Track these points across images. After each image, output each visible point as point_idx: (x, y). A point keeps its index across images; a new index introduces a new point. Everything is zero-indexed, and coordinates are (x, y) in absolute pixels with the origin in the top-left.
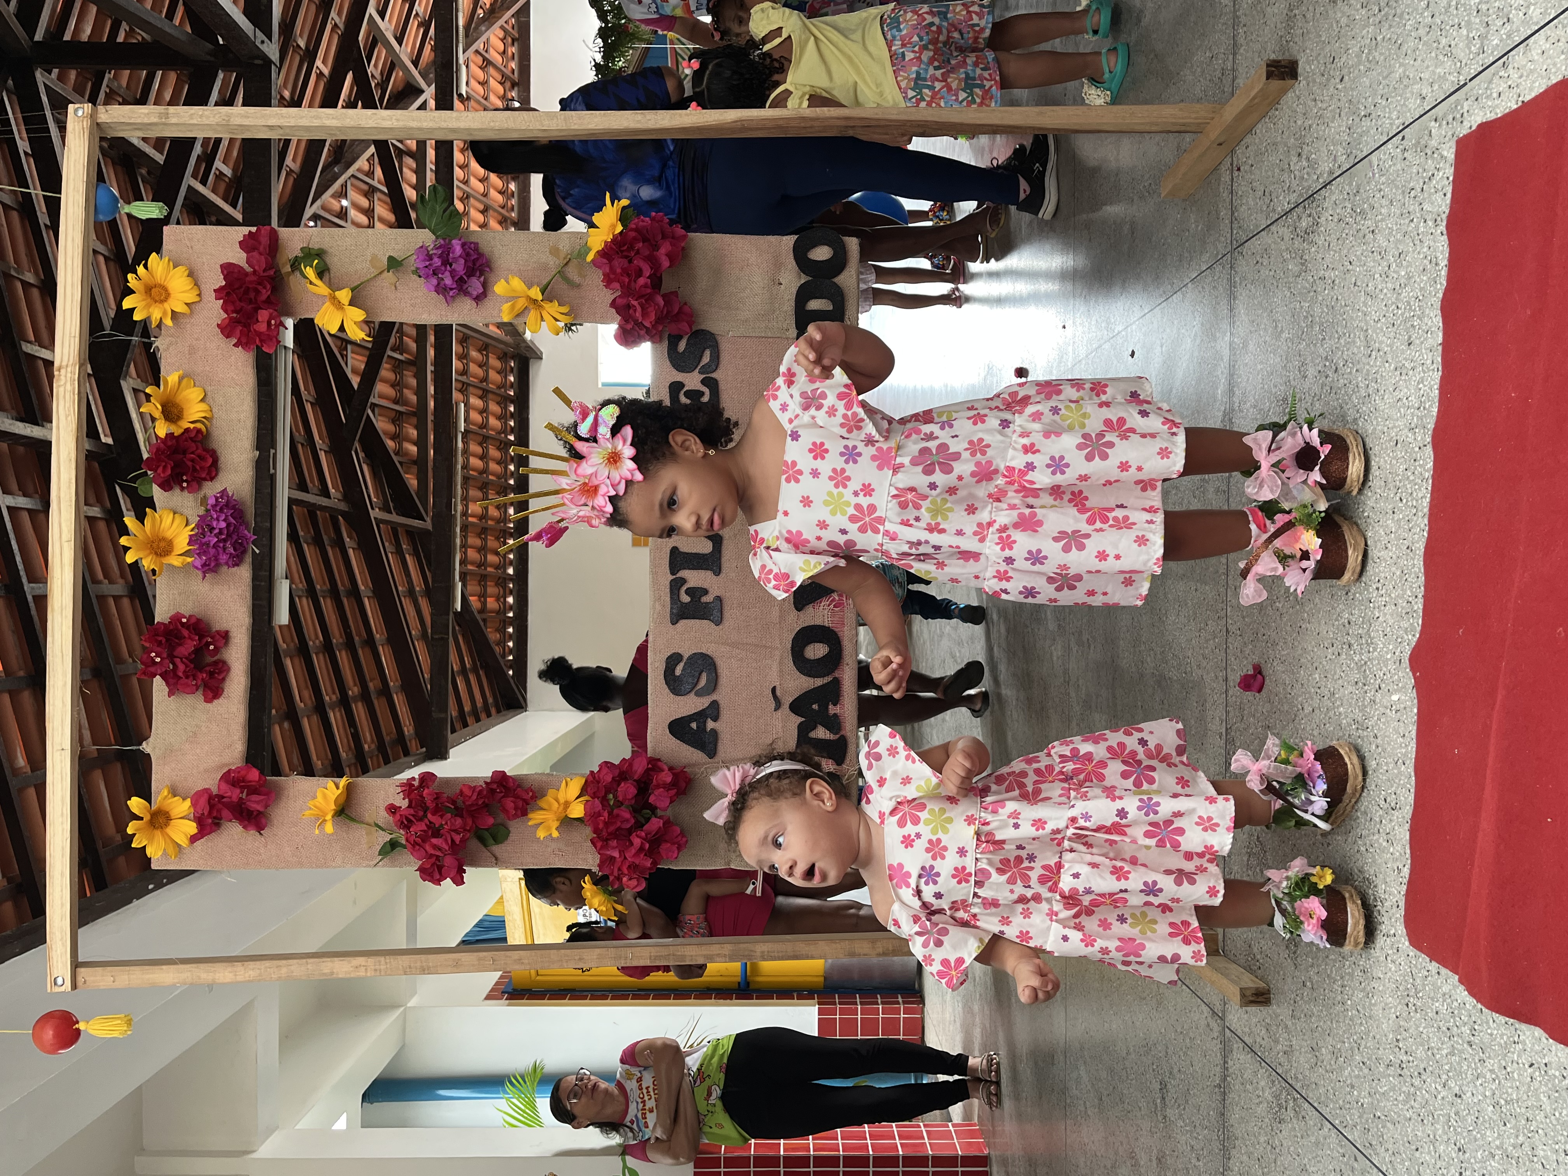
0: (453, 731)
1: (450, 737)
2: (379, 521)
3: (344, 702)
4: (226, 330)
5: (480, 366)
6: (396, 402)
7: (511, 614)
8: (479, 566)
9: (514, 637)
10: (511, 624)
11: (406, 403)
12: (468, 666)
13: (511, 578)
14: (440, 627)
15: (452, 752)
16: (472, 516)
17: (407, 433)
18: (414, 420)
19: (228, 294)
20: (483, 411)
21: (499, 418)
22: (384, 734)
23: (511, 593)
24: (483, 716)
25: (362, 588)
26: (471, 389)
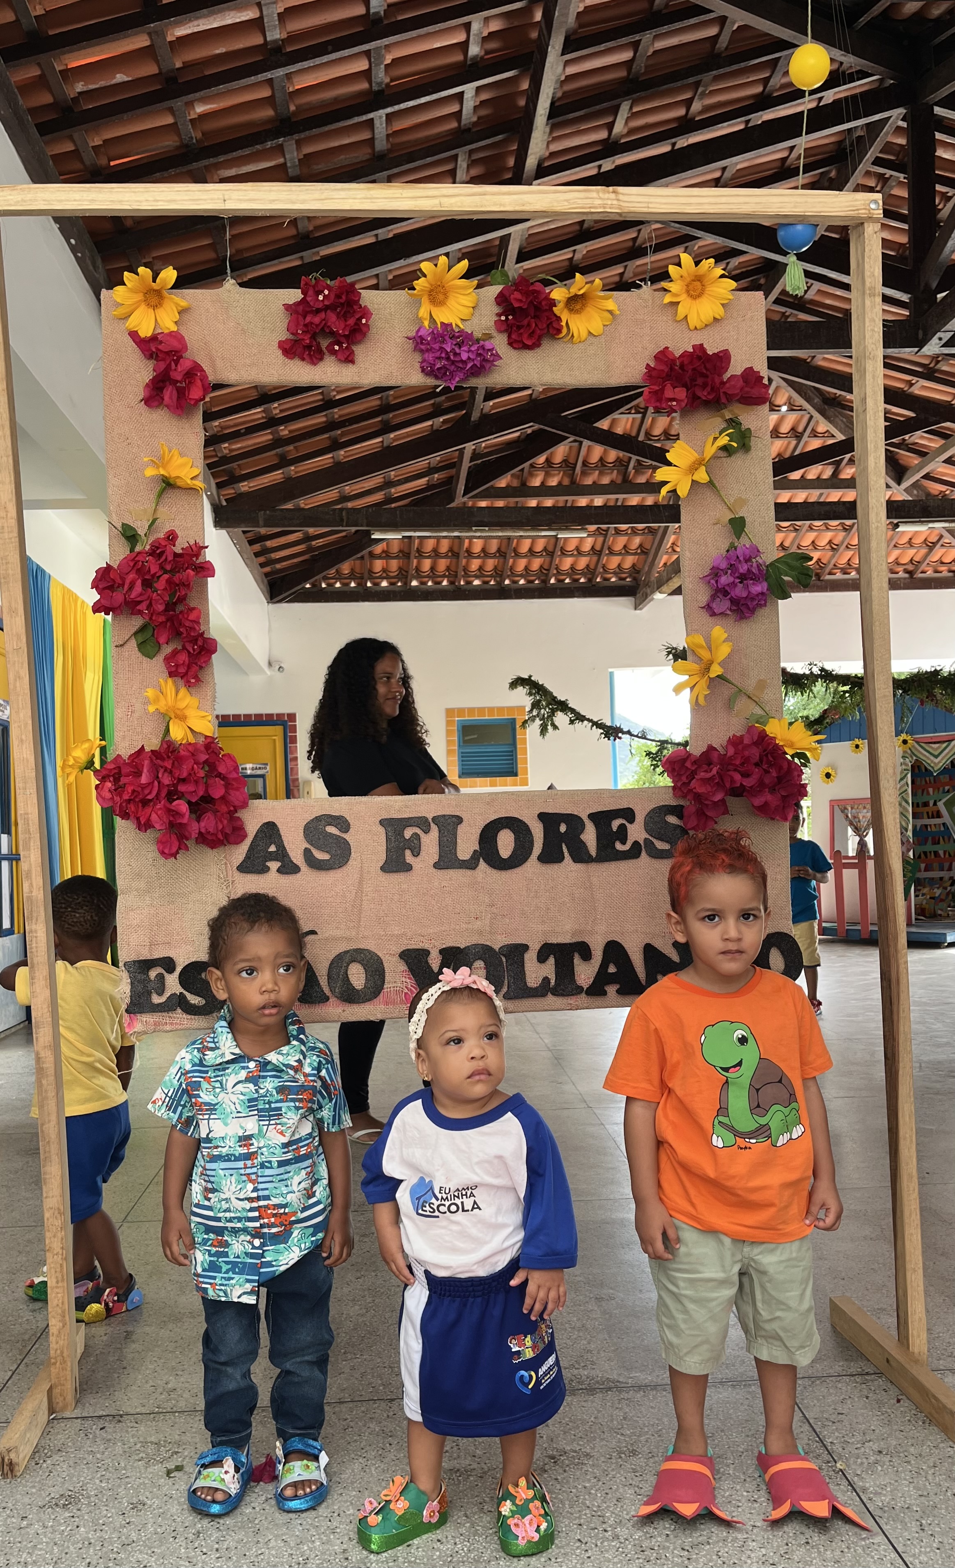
0: (244, 532)
1: (239, 530)
2: (461, 451)
3: (272, 422)
4: (663, 356)
5: (625, 547)
6: (585, 463)
7: (369, 584)
8: (418, 551)
9: (346, 589)
10: (359, 584)
11: (584, 473)
12: (314, 543)
13: (406, 583)
14: (353, 516)
15: (223, 533)
16: (470, 543)
17: (554, 475)
18: (566, 482)
19: (699, 358)
20: (579, 552)
21: (572, 568)
22: (240, 462)
23: (391, 584)
24: (262, 559)
25: (392, 435)
26: (600, 539)
